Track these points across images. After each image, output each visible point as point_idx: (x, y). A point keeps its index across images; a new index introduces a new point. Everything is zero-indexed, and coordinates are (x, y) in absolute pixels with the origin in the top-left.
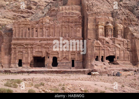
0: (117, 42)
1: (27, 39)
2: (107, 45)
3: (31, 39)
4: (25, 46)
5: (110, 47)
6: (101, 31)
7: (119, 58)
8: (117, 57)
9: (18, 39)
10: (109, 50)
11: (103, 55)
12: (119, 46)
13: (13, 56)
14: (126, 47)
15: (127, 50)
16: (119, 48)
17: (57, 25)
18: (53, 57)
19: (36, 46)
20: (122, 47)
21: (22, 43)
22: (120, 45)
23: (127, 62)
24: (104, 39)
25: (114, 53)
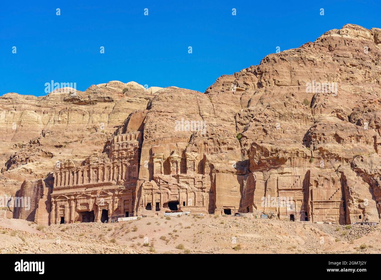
0: (183, 180)
1: (69, 188)
2: (164, 186)
3: (74, 187)
4: (67, 197)
5: (170, 189)
6: (157, 166)
7: (186, 203)
8: (181, 202)
9: (59, 189)
10: (168, 193)
11: (159, 201)
12: (186, 186)
13: (53, 212)
14: (200, 186)
15: (202, 192)
16: (186, 189)
17: (107, 164)
18: (102, 209)
19: (80, 196)
20: (193, 186)
21: (63, 194)
22: (187, 183)
23: (199, 208)
24: (160, 178)
25: (178, 196)
